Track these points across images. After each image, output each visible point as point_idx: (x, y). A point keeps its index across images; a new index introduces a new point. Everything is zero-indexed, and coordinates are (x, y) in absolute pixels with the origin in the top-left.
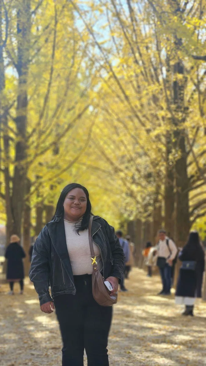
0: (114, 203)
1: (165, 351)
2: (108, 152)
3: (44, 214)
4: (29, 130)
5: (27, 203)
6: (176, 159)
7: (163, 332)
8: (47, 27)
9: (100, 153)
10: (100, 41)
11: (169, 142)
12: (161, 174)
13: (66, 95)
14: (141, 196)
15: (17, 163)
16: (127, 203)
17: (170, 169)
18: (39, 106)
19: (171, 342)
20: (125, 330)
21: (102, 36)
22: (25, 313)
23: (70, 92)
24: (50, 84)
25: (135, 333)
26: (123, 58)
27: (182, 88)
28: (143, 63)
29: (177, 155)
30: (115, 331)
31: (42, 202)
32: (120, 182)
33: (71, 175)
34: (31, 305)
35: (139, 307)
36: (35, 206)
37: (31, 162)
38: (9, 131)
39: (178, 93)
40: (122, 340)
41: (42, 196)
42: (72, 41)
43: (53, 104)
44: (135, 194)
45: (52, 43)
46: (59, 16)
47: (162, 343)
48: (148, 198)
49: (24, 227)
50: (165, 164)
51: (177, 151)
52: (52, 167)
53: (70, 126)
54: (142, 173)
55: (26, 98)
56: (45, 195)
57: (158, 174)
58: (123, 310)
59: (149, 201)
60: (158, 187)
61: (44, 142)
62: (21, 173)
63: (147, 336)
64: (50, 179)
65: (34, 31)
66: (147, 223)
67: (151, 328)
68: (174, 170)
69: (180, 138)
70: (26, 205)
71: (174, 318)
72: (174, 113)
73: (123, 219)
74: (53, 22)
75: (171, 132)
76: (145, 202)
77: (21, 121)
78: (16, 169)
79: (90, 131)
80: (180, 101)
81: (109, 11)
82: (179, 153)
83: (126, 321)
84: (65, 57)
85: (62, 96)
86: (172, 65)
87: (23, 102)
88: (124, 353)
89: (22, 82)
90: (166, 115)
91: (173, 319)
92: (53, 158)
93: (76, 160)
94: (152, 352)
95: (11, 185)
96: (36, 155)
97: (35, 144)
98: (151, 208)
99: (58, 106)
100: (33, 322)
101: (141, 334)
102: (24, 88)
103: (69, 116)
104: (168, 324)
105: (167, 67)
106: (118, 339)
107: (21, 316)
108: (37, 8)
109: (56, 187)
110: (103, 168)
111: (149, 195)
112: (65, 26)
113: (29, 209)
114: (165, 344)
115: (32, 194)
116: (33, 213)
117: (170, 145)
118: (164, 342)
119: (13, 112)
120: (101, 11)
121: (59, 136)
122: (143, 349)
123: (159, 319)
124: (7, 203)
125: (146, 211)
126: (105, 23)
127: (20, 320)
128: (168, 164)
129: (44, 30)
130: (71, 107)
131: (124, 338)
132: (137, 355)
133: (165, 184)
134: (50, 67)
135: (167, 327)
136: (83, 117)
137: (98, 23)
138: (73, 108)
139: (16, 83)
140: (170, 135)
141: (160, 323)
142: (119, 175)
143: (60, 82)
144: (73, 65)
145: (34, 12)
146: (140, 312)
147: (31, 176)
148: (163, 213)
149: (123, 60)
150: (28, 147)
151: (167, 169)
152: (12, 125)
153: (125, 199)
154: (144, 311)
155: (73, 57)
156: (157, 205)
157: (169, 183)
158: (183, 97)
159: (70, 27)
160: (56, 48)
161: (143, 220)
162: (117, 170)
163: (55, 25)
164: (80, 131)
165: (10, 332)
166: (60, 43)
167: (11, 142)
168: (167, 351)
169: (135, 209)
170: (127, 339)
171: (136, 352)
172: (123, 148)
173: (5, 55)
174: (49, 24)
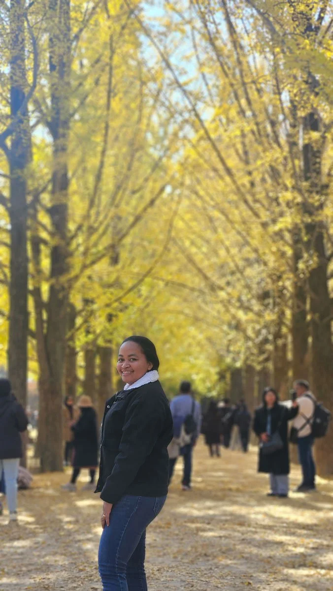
0: (209, 339)
1: (306, 581)
2: (198, 258)
3: (98, 361)
4: (72, 226)
5: (71, 343)
6: (310, 269)
7: (300, 550)
8: (98, 61)
9: (185, 261)
10: (182, 80)
11: (297, 241)
12: (285, 292)
13: (129, 169)
14: (254, 328)
15: (53, 281)
16: (230, 341)
17: (299, 284)
18: (87, 188)
19: (316, 566)
20: (239, 547)
21: (186, 73)
22: (76, 522)
23: (136, 164)
24: (103, 152)
25: (255, 551)
26: (220, 107)
27: (318, 155)
28: (254, 115)
29: (311, 262)
30: (224, 549)
31: (94, 341)
32: (219, 307)
33: (140, 296)
34: (83, 508)
35: (257, 509)
36: (83, 349)
37: (77, 278)
38: (41, 229)
39: (311, 163)
40: (235, 564)
41: (94, 332)
42: (138, 83)
43: (108, 184)
44: (244, 325)
45: (107, 87)
46: (117, 43)
47: (301, 568)
48: (264, 331)
49: (67, 383)
50: (291, 276)
51: (311, 256)
52: (110, 286)
53: (138, 219)
54: (254, 292)
55: (65, 175)
56: (98, 331)
57: (281, 292)
58: (232, 514)
59: (266, 337)
60: (282, 314)
61: (95, 245)
62: (61, 296)
63: (274, 556)
64: (108, 305)
65: (76, 66)
66: (264, 373)
67: (281, 544)
68: (307, 287)
69: (315, 234)
70: (69, 346)
71: (316, 525)
72: (306, 195)
73: (223, 367)
74: (107, 53)
75: (302, 226)
76: (261, 338)
77: (59, 213)
78: (52, 289)
79: (171, 225)
80: (314, 175)
81: (196, 33)
82: (315, 259)
83: (239, 531)
84: (127, 107)
85: (125, 171)
86: (301, 117)
87: (60, 182)
88: (241, 585)
89: (59, 149)
90: (294, 198)
91: (315, 528)
92: (111, 269)
93: (148, 273)
94: (286, 583)
95: (45, 316)
96: (85, 267)
97: (82, 249)
98: (270, 347)
99: (118, 187)
100: (90, 536)
101: (265, 553)
102: (62, 160)
103: (134, 202)
104: (308, 536)
105: (292, 121)
106: (229, 562)
107: (71, 526)
108: (81, 30)
109: (116, 316)
110: (190, 285)
111: (266, 326)
112: (125, 57)
113: (73, 354)
114: (305, 568)
115: (79, 328)
116: (80, 360)
117: (300, 246)
118: (303, 565)
119: (46, 199)
120: (183, 31)
121: (120, 236)
122: (271, 578)
123: (292, 528)
124: (38, 343)
125: (262, 351)
126: (190, 52)
127: (69, 533)
128: (297, 276)
129: (92, 66)
130: (137, 187)
131: (239, 559)
132: (261, 588)
133: (292, 308)
134: (103, 125)
135: (307, 541)
136: (157, 202)
137: (177, 51)
138: (141, 188)
139: (49, 151)
140: (300, 229)
141: (293, 534)
142: (217, 297)
143: (120, 149)
144: (139, 121)
145: (77, 37)
146: (260, 517)
147: (76, 300)
148: (290, 356)
149: (221, 110)
150: (71, 254)
151: (295, 285)
152: (44, 219)
153: (228, 334)
154: (266, 514)
155: (140, 108)
156: (280, 342)
157: (298, 307)
158: (320, 168)
159: (133, 59)
160: (112, 94)
161: (258, 368)
162: (214, 288)
163: (111, 58)
164: (154, 226)
165: (55, 554)
166: (119, 86)
167: (42, 247)
168: (311, 580)
169: (243, 350)
170: (244, 561)
171: (261, 582)
172: (222, 252)
173: (31, 107)
174: (101, 56)
